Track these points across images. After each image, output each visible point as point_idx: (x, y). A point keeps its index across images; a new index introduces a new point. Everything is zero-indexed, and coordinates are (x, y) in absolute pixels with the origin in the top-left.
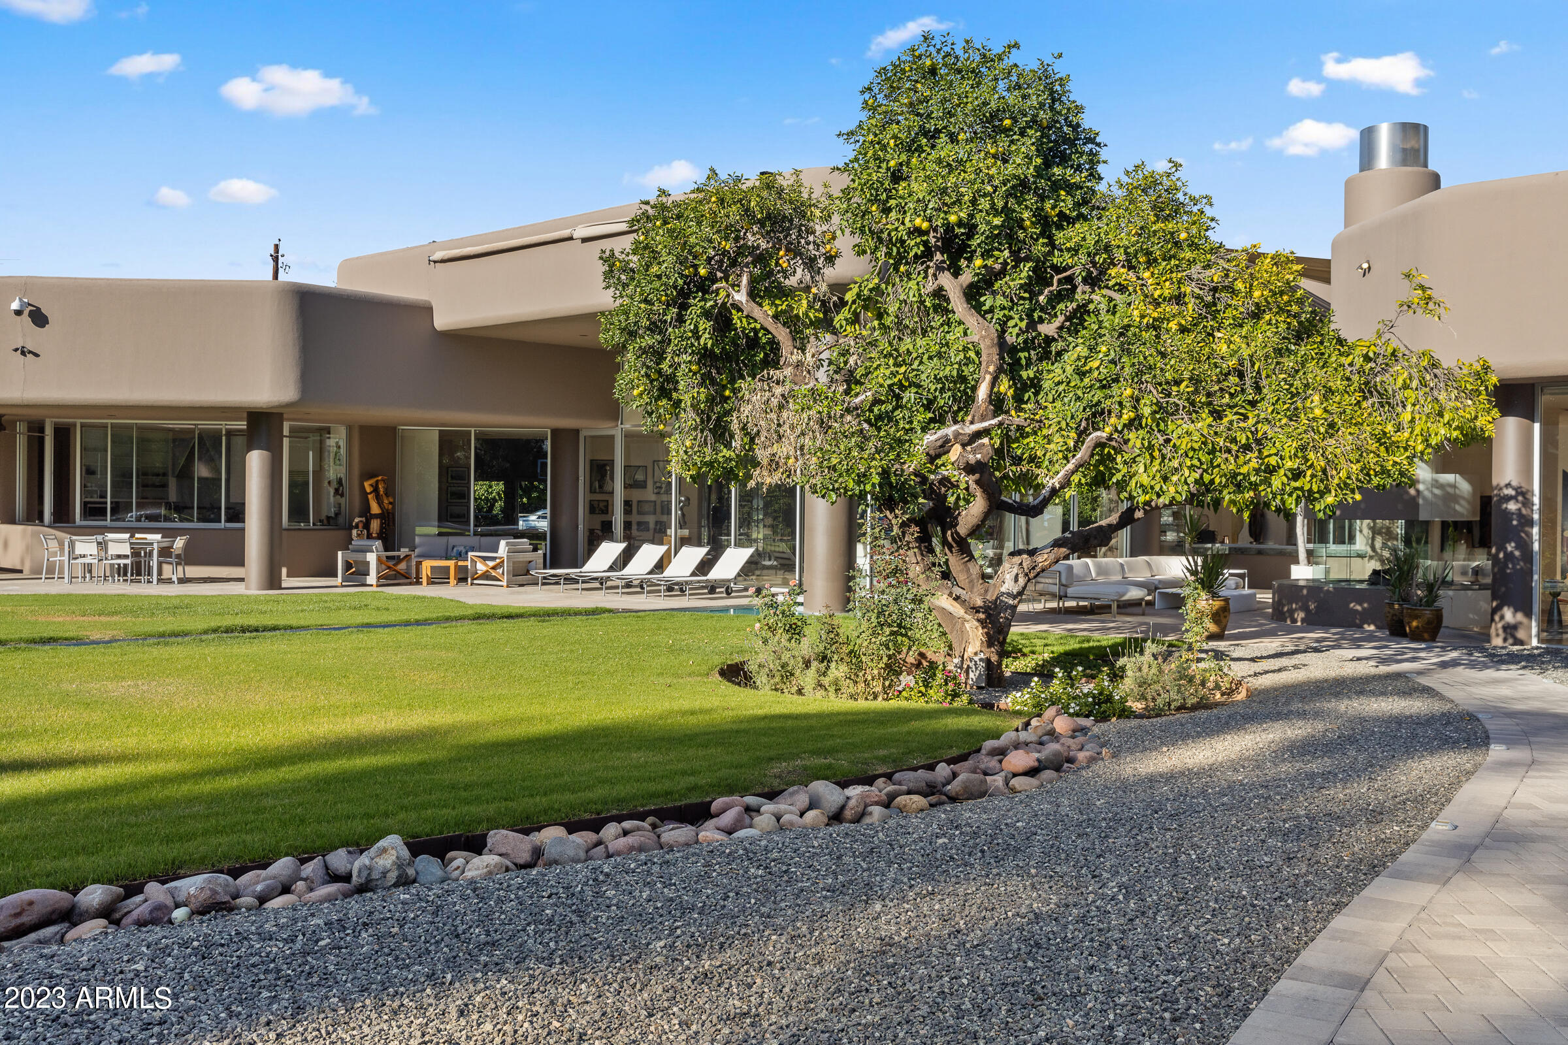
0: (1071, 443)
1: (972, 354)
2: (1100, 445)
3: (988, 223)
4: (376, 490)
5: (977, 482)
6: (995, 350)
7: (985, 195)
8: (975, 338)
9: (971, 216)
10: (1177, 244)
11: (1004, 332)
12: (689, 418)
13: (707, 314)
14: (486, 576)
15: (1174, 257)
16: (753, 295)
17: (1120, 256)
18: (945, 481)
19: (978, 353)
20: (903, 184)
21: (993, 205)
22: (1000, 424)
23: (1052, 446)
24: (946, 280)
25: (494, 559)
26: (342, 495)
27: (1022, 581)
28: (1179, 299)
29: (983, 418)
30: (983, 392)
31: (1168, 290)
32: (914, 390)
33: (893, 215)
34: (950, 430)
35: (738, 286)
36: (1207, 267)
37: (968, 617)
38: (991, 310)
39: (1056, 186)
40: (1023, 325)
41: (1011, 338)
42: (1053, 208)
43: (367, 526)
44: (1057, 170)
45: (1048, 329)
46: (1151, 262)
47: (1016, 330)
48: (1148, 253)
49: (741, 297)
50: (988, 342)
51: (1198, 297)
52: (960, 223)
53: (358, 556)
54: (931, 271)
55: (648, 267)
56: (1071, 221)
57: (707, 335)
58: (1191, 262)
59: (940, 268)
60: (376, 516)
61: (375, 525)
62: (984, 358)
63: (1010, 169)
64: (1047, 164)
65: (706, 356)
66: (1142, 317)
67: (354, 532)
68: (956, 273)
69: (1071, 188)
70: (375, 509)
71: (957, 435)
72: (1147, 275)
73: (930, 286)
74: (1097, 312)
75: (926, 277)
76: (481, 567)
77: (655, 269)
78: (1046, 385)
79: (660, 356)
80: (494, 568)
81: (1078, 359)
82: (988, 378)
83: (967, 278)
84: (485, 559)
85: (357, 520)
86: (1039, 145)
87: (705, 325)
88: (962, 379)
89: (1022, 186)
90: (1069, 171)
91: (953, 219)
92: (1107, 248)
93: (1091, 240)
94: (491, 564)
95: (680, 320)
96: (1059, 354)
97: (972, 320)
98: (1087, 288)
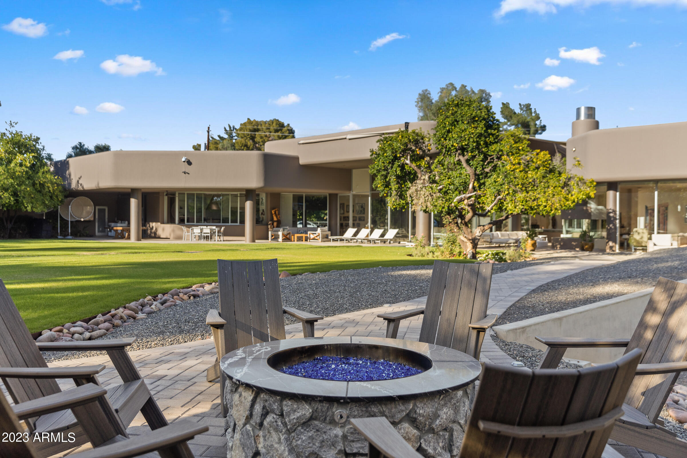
0: (493, 199)
1: (468, 177)
2: (500, 199)
3: (472, 145)
4: (275, 213)
5: (471, 209)
6: (474, 176)
7: (472, 138)
8: (469, 172)
9: (468, 143)
10: (519, 150)
11: (476, 170)
12: (394, 193)
13: (399, 166)
14: (314, 239)
15: (518, 153)
16: (411, 161)
17: (505, 153)
18: (462, 209)
19: (469, 176)
20: (450, 134)
21: (473, 140)
22: (475, 194)
23: (488, 200)
24: (461, 158)
25: (316, 234)
26: (264, 215)
27: (481, 233)
28: (519, 164)
29: (471, 193)
30: (471, 186)
31: (517, 161)
32: (453, 185)
33: (447, 141)
34: (463, 196)
35: (407, 158)
36: (527, 156)
37: (468, 241)
38: (472, 165)
39: (489, 134)
40: (481, 169)
41: (478, 172)
42: (489, 140)
43: (273, 224)
44: (489, 131)
45: (487, 170)
46: (513, 154)
47: (479, 170)
48: (512, 152)
49: (408, 162)
50: (472, 173)
51: (524, 163)
52: (466, 145)
53: (276, 233)
54: (457, 155)
55: (384, 154)
56: (493, 143)
57: (399, 171)
58: (523, 155)
59: (459, 154)
60: (275, 221)
61: (275, 224)
62: (471, 177)
63: (478, 131)
64: (487, 129)
65: (398, 177)
66: (510, 168)
67: (269, 226)
68: (464, 156)
69: (493, 135)
70: (275, 219)
71: (465, 197)
72: (511, 157)
73: (457, 159)
74: (499, 167)
75: (456, 156)
76: (312, 236)
77: (385, 154)
78: (487, 184)
79: (386, 177)
80: (316, 236)
81: (495, 178)
82: (472, 183)
83: (466, 157)
84: (313, 234)
85: (270, 222)
86: (485, 124)
87: (399, 169)
88: (465, 183)
89: (480, 135)
90: (493, 131)
91: (464, 144)
92: (502, 151)
93: (498, 149)
94: (315, 235)
95: (392, 167)
96: (490, 176)
97: (468, 168)
98: (497, 160)
